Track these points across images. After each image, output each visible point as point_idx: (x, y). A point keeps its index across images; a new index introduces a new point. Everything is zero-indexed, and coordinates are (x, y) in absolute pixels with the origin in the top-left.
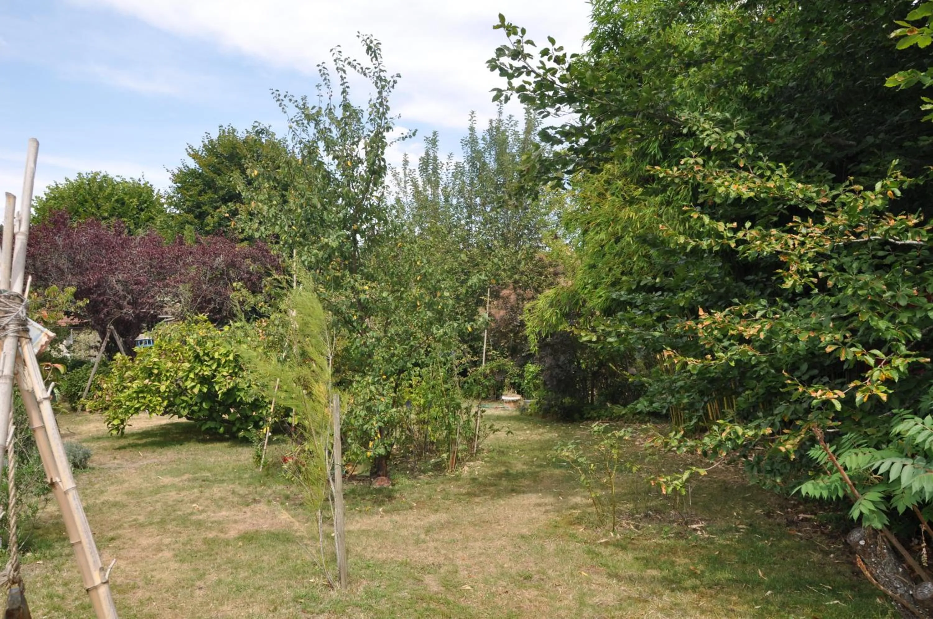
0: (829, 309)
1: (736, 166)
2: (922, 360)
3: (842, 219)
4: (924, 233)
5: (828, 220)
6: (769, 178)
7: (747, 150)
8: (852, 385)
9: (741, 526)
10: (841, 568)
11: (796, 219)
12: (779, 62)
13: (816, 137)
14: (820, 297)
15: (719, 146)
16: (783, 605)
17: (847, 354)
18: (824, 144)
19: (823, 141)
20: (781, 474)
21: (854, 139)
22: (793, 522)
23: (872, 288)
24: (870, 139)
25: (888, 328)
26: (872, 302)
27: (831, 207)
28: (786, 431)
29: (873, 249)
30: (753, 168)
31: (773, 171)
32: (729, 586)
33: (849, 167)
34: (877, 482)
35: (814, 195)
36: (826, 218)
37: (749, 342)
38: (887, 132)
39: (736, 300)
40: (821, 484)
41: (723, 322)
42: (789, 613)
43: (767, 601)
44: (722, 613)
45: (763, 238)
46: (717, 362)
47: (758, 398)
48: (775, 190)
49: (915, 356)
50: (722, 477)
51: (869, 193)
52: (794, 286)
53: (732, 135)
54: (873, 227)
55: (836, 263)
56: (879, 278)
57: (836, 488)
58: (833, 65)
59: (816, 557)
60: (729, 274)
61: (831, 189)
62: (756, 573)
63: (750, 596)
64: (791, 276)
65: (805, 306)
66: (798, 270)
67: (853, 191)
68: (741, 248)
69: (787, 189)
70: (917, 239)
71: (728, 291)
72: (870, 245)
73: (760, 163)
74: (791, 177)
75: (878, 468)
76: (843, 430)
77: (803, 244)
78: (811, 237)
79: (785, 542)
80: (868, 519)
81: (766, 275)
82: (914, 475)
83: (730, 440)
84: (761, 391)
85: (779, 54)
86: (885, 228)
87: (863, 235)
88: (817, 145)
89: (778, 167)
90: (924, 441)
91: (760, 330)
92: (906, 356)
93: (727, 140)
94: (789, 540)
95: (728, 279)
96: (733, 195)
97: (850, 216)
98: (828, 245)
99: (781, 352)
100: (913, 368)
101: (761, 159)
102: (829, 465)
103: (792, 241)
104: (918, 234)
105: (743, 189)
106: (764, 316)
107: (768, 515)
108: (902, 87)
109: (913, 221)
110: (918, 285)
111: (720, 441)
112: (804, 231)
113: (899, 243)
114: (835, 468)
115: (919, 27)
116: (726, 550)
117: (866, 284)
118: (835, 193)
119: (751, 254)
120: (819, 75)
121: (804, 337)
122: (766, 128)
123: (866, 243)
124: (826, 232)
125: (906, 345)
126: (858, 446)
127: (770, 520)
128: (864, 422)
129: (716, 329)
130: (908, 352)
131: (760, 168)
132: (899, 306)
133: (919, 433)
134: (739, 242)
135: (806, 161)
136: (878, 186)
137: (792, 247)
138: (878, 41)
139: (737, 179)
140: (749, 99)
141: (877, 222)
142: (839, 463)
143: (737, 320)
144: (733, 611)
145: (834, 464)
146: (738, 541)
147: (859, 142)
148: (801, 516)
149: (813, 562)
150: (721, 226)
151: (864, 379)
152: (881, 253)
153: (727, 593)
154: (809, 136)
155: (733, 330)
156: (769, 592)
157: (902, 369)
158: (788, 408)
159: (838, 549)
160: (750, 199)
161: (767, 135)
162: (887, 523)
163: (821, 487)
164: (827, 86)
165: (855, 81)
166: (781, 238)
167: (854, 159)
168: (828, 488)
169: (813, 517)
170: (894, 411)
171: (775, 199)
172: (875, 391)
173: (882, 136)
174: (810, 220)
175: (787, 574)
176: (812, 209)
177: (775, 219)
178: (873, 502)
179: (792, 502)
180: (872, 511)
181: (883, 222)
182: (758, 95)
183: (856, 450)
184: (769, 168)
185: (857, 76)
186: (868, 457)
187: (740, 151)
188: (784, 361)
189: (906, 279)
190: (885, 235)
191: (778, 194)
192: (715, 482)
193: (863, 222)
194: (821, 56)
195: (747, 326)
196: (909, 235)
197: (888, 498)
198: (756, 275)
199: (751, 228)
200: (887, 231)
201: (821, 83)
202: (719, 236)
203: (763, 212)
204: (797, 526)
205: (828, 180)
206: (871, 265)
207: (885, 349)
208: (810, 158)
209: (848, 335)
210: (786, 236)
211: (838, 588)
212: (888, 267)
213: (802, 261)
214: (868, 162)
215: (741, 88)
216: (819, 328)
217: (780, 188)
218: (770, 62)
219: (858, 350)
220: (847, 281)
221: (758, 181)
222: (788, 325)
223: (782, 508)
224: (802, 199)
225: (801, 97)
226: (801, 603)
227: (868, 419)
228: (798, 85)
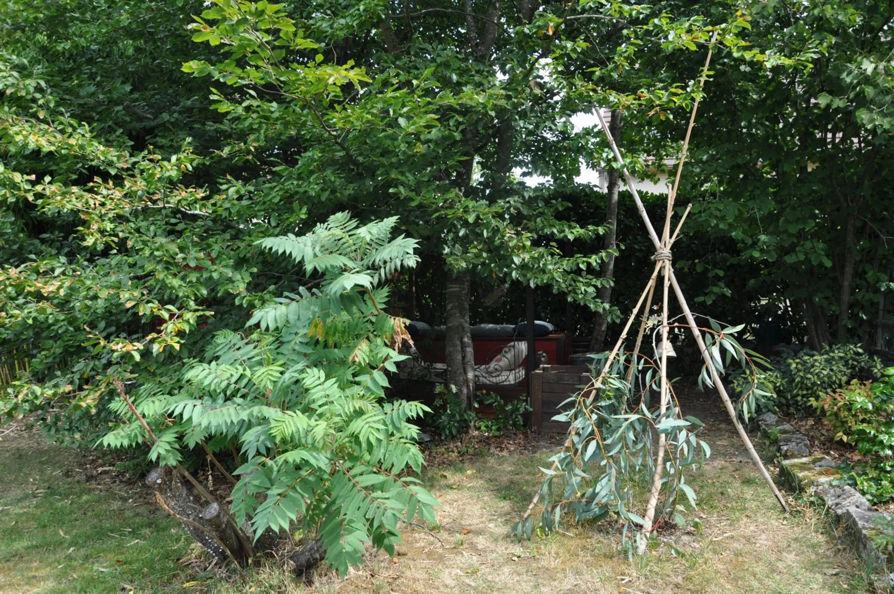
0: (126, 268)
1: (35, 116)
2: (208, 313)
3: (140, 185)
4: (210, 206)
5: (127, 184)
6: (70, 136)
7: (48, 102)
8: (150, 337)
9: (38, 491)
10: (140, 510)
11: (97, 179)
12: (82, 22)
13: (117, 104)
14: (119, 257)
15: (16, 92)
16: (87, 558)
17: (145, 309)
18: (123, 112)
19: (124, 109)
20: (80, 431)
21: (151, 113)
22: (92, 476)
23: (167, 250)
24: (165, 116)
25: (180, 286)
26: (167, 262)
27: (131, 172)
28: (85, 387)
29: (167, 216)
30: (53, 122)
31: (74, 129)
32: (28, 555)
33: (147, 138)
34: (171, 424)
35: (115, 159)
36: (126, 183)
37: (47, 299)
38: (180, 113)
39: (33, 256)
40: (122, 433)
41: (19, 278)
42: (93, 563)
43: (69, 558)
44: (22, 583)
45: (64, 194)
46: (13, 320)
47: (54, 358)
48: (76, 148)
49: (202, 310)
50: (14, 445)
51: (166, 163)
52: (95, 243)
53: (31, 83)
54: (167, 196)
55: (133, 226)
56: (173, 241)
57: (136, 435)
58: (134, 39)
59: (116, 505)
60: (22, 231)
61: (131, 155)
62: (57, 534)
63: (52, 558)
64: (92, 235)
65: (104, 265)
66: (99, 228)
67: (151, 160)
68: (40, 202)
69: (89, 150)
70: (204, 210)
71: (21, 248)
72: (164, 212)
73: (61, 118)
74: (93, 137)
75: (173, 412)
76: (141, 381)
77: (103, 204)
78: (111, 199)
79: (85, 498)
80: (165, 459)
81: (62, 235)
82: (203, 413)
83: (27, 401)
84: (58, 351)
85: (83, 14)
86: (178, 198)
87: (159, 202)
88: (118, 112)
89: (80, 125)
90: (210, 384)
91: (60, 287)
92: (196, 311)
93: (25, 87)
94: (89, 495)
95: (21, 235)
96: (32, 146)
97: (148, 182)
98: (128, 208)
99: (79, 311)
100: (202, 321)
101: (62, 114)
102: (128, 415)
103: (93, 200)
104: (204, 206)
105: (43, 142)
106: (63, 273)
107: (67, 474)
108: (195, 75)
109: (201, 194)
110: (204, 249)
111: (16, 404)
112: (105, 192)
113: (189, 212)
114: (134, 417)
115: (211, 26)
116: (24, 518)
117: (162, 246)
118: (134, 159)
119: (50, 210)
120: (121, 45)
121: (104, 294)
122: (66, 84)
123: (161, 209)
124: (125, 196)
125: (195, 301)
126: (154, 395)
127: (69, 479)
128: (158, 372)
129: (11, 285)
130: (197, 307)
131: (61, 123)
132: (189, 267)
133: (206, 377)
134: (39, 196)
135: (107, 125)
136: (174, 158)
137: (93, 206)
138: (175, 28)
139: (36, 130)
140: (48, 51)
141: (171, 192)
142: (138, 412)
143: (34, 276)
144: (34, 577)
145: (134, 413)
146: (37, 507)
147: (156, 118)
148: (100, 470)
149: (113, 510)
150: (17, 177)
151: (159, 332)
152: (173, 221)
153: (27, 562)
154: (110, 102)
155: (30, 286)
156: (72, 549)
157: (192, 321)
158: (87, 365)
159: (136, 493)
160: (51, 153)
161: (68, 91)
162: (180, 459)
163: (122, 437)
164: (128, 57)
165: (154, 59)
166: (82, 196)
167: (151, 131)
168: (129, 436)
169: (111, 468)
170: (185, 361)
171: (76, 157)
172: (170, 342)
173: (176, 115)
174: (111, 183)
175: (88, 528)
176: (113, 172)
177: (74, 177)
178: (169, 443)
179: (91, 458)
180: (167, 451)
181: (176, 192)
182: (60, 47)
183: (154, 398)
184: (71, 125)
185: (156, 54)
186: (164, 403)
187: (41, 102)
188: (82, 320)
189: (195, 244)
190: (178, 204)
191: (79, 153)
192: (8, 451)
193: (159, 190)
194: (124, 27)
195: (46, 283)
196: (198, 206)
197: (180, 438)
198: (52, 233)
199: (50, 183)
200: (179, 201)
201: (122, 54)
202: (15, 186)
203: (61, 168)
204: (96, 480)
205: (127, 146)
206: (165, 230)
207: (178, 305)
208: (110, 123)
209: (145, 292)
210: (87, 195)
211: (138, 528)
212: (180, 234)
213: (103, 221)
214: (164, 137)
215: (39, 37)
216: (118, 286)
217: (82, 147)
218: (73, 19)
219: (155, 305)
220: (145, 243)
221: (59, 136)
222: (88, 282)
223: (81, 465)
224: (103, 162)
225: (103, 62)
226: (104, 551)
227: (163, 369)
228: (99, 50)
